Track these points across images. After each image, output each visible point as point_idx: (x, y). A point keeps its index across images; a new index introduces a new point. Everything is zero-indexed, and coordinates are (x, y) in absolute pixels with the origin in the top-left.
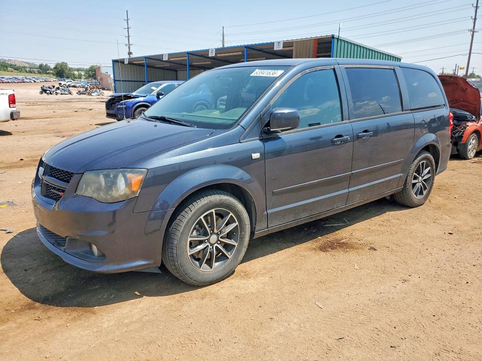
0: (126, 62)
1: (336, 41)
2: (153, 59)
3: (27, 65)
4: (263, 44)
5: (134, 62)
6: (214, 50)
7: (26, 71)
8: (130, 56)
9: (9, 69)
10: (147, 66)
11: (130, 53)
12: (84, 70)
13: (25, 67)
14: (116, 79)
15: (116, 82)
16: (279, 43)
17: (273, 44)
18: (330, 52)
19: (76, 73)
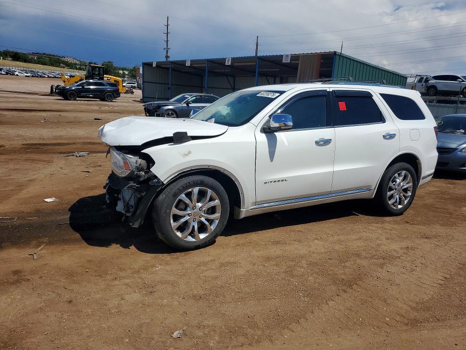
0: (154, 65)
1: (337, 57)
2: (178, 64)
3: (78, 62)
4: (273, 56)
5: (162, 66)
6: (230, 60)
7: (76, 68)
8: (167, 60)
9: (62, 65)
10: (173, 70)
11: (167, 57)
12: (128, 70)
13: (76, 64)
14: (145, 80)
15: (145, 83)
16: (287, 56)
17: (282, 56)
18: (332, 67)
19: (121, 72)
